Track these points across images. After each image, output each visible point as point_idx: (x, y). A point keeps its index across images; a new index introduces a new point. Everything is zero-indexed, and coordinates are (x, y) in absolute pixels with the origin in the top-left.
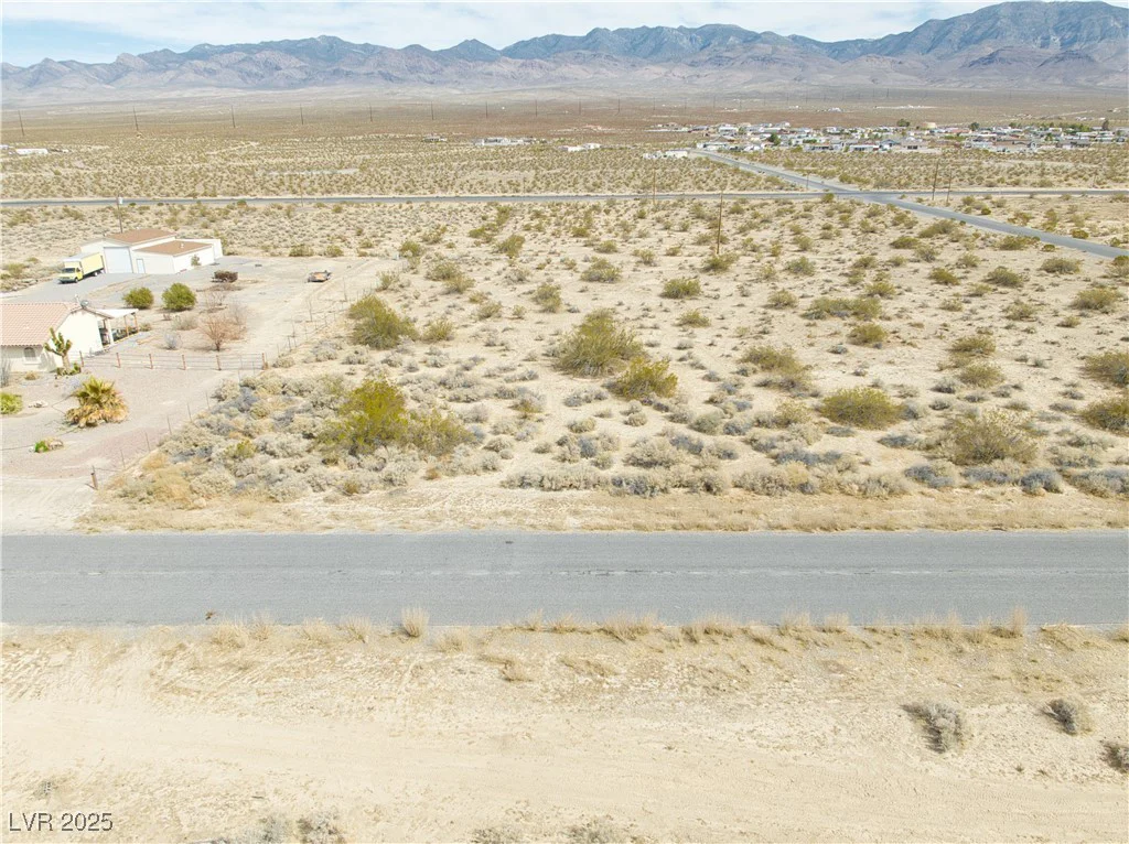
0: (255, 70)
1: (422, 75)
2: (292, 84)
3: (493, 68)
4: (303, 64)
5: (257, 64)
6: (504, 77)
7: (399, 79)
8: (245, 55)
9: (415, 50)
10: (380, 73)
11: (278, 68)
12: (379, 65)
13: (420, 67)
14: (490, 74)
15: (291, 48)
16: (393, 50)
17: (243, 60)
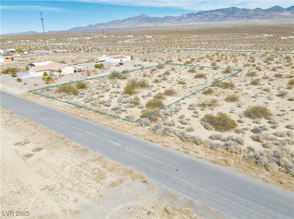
0: (212, 17)
1: (258, 17)
2: (221, 20)
3: (282, 14)
4: (225, 15)
5: (213, 15)
6: (285, 16)
7: (251, 18)
8: (211, 13)
9: (258, 9)
10: (246, 16)
11: (218, 16)
12: (246, 14)
13: (258, 14)
14: (280, 16)
15: (222, 10)
16: (251, 10)
17: (210, 14)
